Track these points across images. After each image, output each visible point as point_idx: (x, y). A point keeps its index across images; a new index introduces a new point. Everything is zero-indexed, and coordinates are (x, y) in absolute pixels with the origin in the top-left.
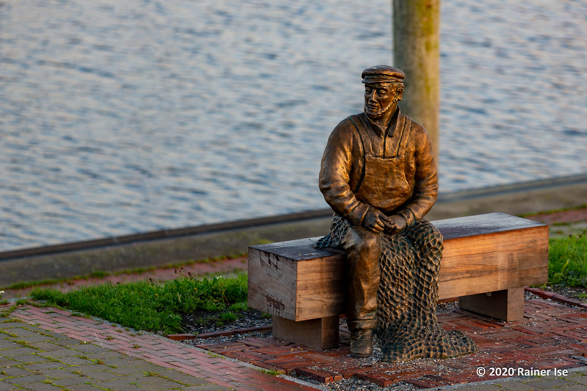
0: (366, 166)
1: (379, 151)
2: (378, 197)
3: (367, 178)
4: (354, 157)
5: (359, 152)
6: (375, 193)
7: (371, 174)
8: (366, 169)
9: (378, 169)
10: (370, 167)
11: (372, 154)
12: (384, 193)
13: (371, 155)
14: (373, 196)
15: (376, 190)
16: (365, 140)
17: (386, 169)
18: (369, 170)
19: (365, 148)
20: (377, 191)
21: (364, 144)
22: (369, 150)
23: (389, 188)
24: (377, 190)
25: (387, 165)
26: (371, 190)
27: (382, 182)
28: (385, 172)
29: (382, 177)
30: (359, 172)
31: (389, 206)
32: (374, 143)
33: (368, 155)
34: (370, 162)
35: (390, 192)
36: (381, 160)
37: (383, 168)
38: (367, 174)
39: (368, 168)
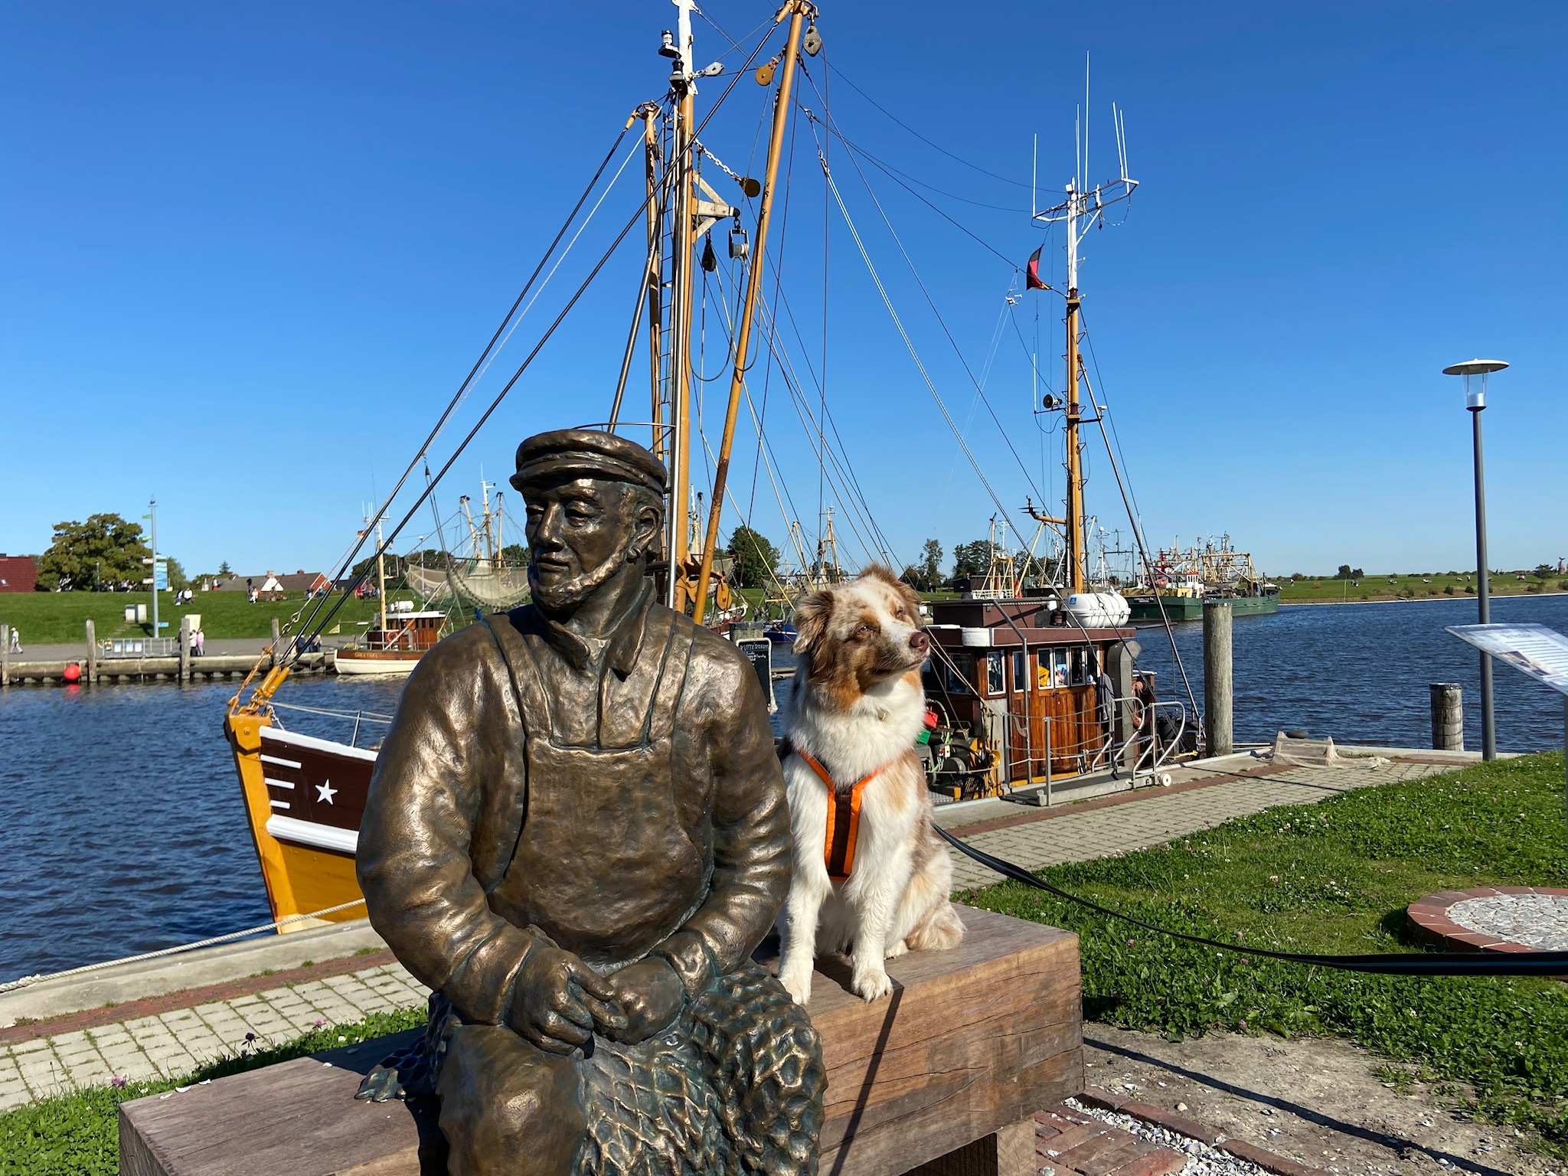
0: (531, 784)
1: (577, 726)
2: (582, 896)
3: (536, 826)
4: (487, 751)
5: (504, 730)
6: (568, 883)
7: (548, 813)
8: (533, 793)
9: (578, 793)
10: (545, 785)
11: (551, 737)
12: (601, 880)
13: (546, 743)
14: (559, 892)
15: (571, 869)
16: (527, 688)
17: (606, 790)
18: (544, 798)
19: (527, 717)
20: (577, 875)
21: (523, 700)
22: (540, 725)
23: (619, 860)
24: (576, 871)
25: (609, 774)
26: (552, 871)
27: (596, 839)
28: (603, 804)
29: (592, 821)
30: (505, 806)
31: (621, 925)
32: (561, 699)
33: (537, 740)
34: (545, 765)
35: (624, 874)
36: (587, 759)
37: (596, 786)
38: (536, 813)
39: (539, 788)
